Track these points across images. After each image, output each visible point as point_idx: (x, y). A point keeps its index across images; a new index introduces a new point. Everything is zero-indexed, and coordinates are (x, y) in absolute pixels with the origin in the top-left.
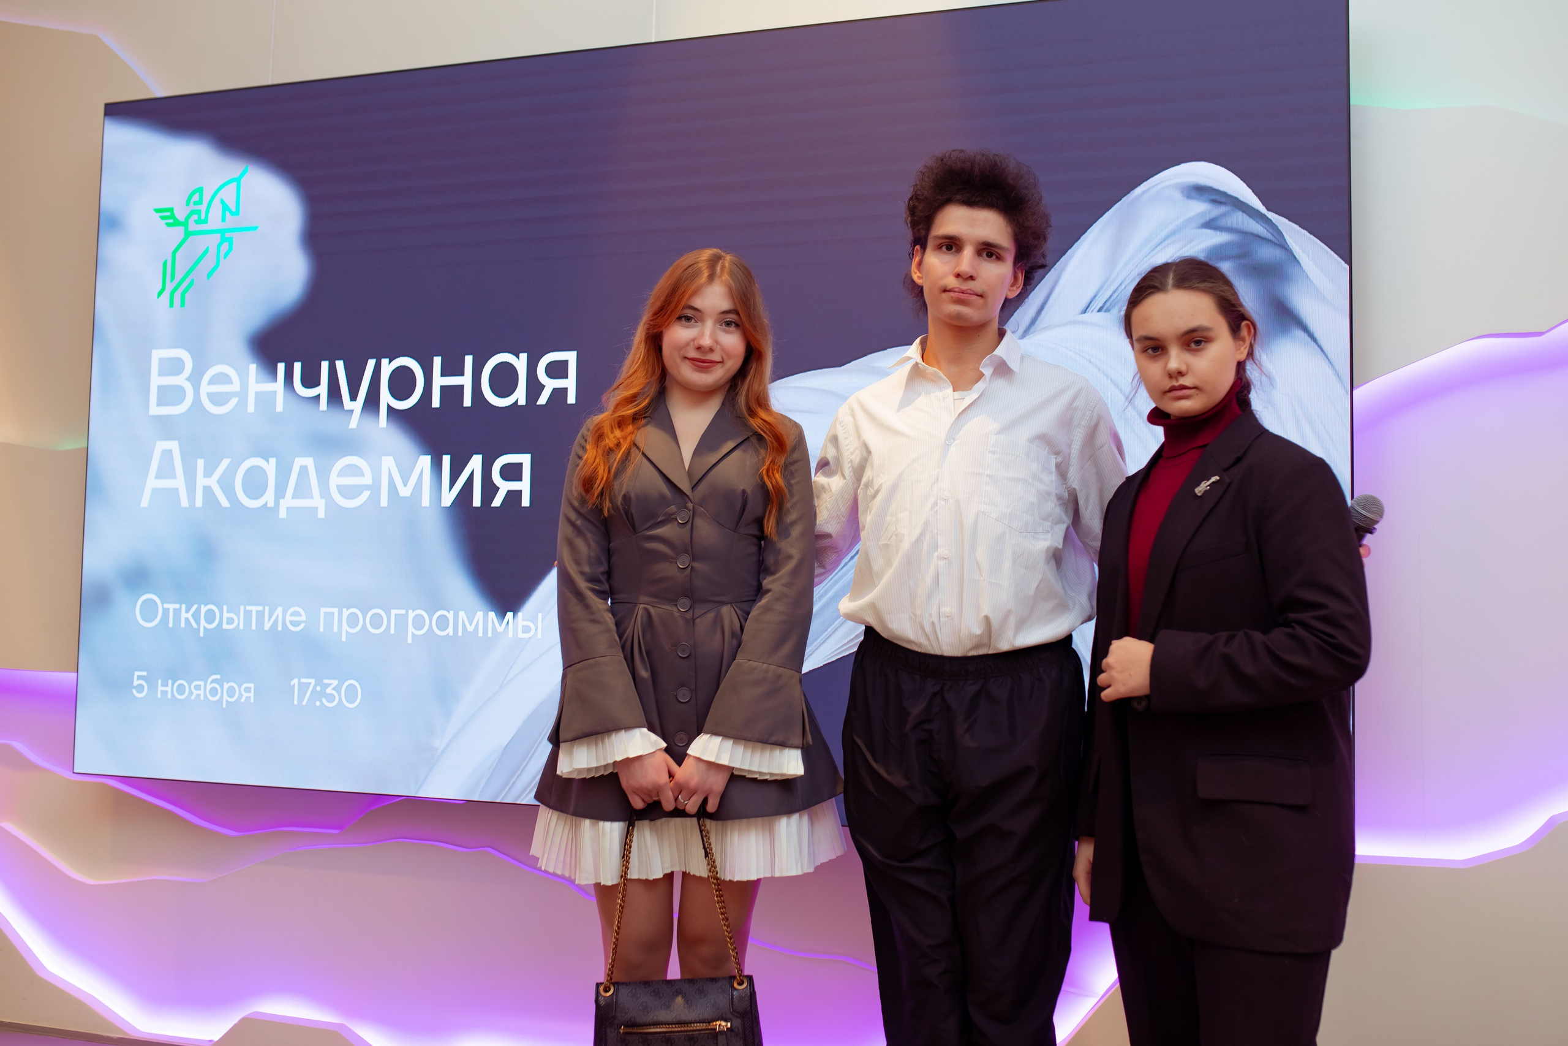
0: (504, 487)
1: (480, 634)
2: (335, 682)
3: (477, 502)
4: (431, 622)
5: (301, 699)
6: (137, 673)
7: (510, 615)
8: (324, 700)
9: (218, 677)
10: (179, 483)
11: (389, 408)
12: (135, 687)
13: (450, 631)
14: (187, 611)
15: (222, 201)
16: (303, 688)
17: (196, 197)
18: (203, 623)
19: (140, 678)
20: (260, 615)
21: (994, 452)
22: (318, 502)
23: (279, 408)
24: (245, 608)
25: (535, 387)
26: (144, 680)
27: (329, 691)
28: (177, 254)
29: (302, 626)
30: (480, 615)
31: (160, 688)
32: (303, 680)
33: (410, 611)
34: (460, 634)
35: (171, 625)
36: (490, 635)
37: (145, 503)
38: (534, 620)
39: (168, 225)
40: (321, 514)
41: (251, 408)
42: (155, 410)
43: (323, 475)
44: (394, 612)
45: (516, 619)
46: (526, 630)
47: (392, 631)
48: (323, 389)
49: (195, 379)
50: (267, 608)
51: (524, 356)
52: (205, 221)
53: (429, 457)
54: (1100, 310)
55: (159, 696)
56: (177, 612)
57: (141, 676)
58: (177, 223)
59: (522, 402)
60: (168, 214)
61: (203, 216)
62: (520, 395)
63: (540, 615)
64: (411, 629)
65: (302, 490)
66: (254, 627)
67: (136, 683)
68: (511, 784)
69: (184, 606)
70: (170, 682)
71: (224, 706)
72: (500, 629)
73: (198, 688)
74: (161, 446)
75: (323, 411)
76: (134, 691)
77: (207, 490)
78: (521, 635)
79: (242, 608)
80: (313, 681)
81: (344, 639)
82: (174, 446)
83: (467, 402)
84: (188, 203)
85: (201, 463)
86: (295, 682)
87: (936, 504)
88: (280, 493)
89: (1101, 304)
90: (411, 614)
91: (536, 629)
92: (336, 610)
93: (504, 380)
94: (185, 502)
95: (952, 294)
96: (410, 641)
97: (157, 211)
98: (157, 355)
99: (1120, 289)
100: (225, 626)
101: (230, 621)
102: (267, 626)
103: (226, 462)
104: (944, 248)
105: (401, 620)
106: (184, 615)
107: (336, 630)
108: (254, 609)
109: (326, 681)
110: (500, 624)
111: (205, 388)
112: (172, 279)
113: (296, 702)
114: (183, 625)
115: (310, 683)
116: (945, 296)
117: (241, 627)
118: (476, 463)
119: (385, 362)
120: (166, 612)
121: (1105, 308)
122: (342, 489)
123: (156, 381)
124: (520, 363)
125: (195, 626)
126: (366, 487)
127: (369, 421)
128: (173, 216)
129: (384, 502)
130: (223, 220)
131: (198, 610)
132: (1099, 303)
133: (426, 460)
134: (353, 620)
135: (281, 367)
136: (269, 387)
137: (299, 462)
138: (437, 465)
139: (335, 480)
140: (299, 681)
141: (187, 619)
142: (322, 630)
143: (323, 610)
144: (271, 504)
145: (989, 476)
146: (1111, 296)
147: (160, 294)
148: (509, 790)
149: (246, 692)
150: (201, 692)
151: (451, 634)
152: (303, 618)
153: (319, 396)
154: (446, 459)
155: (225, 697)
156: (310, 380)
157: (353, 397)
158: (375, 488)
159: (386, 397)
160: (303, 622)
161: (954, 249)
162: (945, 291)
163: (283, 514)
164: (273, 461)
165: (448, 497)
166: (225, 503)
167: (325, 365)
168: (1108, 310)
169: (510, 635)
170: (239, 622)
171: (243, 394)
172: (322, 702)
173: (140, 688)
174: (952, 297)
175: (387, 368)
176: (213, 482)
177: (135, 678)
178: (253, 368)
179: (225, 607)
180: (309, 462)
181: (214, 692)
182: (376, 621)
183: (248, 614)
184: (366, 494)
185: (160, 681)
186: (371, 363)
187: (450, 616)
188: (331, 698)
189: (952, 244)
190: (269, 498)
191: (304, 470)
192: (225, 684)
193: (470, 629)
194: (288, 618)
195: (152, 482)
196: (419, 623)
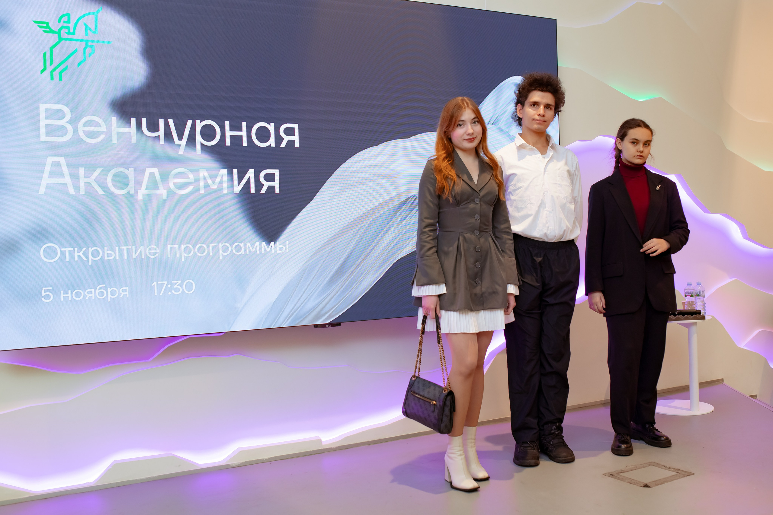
0: (266, 184)
1: (258, 252)
2: (179, 282)
3: (253, 191)
4: (231, 249)
5: (159, 292)
6: (44, 289)
7: (272, 243)
8: (173, 291)
9: (104, 285)
10: (67, 180)
11: (202, 144)
12: (43, 297)
13: (242, 252)
14: (79, 252)
15: (85, 24)
16: (160, 287)
17: (65, 19)
18: (91, 257)
19: (46, 291)
20: (130, 252)
21: (559, 176)
22: (162, 191)
23: (134, 140)
24: (119, 248)
25: (279, 139)
26: (50, 292)
27: (176, 286)
28: (54, 50)
29: (157, 255)
30: (257, 244)
31: (62, 295)
32: (159, 283)
33: (220, 244)
34: (248, 253)
35: (67, 260)
36: (263, 252)
37: (42, 191)
38: (285, 245)
39: (46, 32)
40: (165, 197)
41: (115, 140)
42: (44, 138)
43: (165, 177)
44: (211, 245)
45: (275, 244)
46: (281, 249)
47: (211, 254)
48: (161, 133)
49: (74, 122)
50: (134, 247)
51: (273, 125)
52: (74, 33)
53: (226, 170)
54: (492, 124)
55: (62, 300)
56: (72, 253)
57: (46, 290)
58: (51, 31)
59: (273, 145)
60: (45, 25)
61: (71, 31)
62: (272, 142)
63: (287, 242)
64: (221, 252)
65: (152, 184)
66: (126, 257)
67: (43, 294)
68: (277, 319)
69: (76, 249)
70: (70, 291)
71: (109, 300)
72: (268, 249)
73: (90, 293)
74: (50, 160)
75: (162, 145)
76: (43, 299)
77: (88, 185)
78: (278, 251)
79: (117, 248)
80: (166, 283)
81: (183, 260)
82: (62, 160)
83: (245, 144)
84: (59, 21)
85: (82, 170)
86: (155, 283)
87: (544, 193)
88: (138, 186)
89: (493, 122)
90: (221, 246)
91: (286, 248)
92: (177, 246)
93: (263, 135)
94: (72, 191)
95: (537, 121)
96: (221, 258)
97: (36, 22)
98: (43, 107)
99: (498, 117)
100: (106, 258)
101: (109, 255)
102: (134, 256)
103: (99, 170)
104: (532, 106)
105: (216, 249)
106: (76, 254)
107: (178, 255)
108: (125, 248)
109: (173, 282)
110: (268, 248)
111: (81, 128)
112: (51, 63)
113: (156, 294)
114: (76, 259)
115: (164, 284)
116: (534, 121)
117: (117, 258)
118: (251, 173)
119: (198, 122)
120: (63, 253)
121: (494, 123)
122: (176, 185)
123: (43, 122)
124: (271, 127)
125: (85, 259)
126: (191, 184)
127: (190, 150)
128: (48, 27)
129: (202, 191)
130: (86, 35)
131: (87, 251)
132: (492, 122)
133: (224, 172)
134: (187, 250)
135: (133, 120)
136: (126, 130)
137: (148, 171)
138: (231, 174)
139: (171, 180)
140: (157, 283)
141: (79, 256)
142: (169, 256)
143: (169, 246)
144: (132, 192)
145: (559, 184)
146: (496, 119)
147: (42, 72)
148: (276, 322)
149: (123, 292)
150: (93, 295)
151: (243, 253)
152: (158, 251)
153: (159, 136)
154: (235, 171)
155: (109, 296)
156: (152, 127)
157: (180, 138)
158: (196, 185)
159: (199, 139)
160: (157, 253)
161: (536, 106)
162: (534, 120)
163: (140, 197)
164: (132, 170)
165: (237, 189)
166: (101, 191)
167: (161, 121)
168: (495, 125)
169: (273, 252)
170: (115, 255)
171: (109, 132)
172: (172, 293)
173: (47, 297)
174: (537, 122)
175: (199, 125)
176: (91, 180)
177: (43, 291)
178: (114, 119)
179: (106, 248)
180: (155, 171)
181: (101, 294)
182: (201, 250)
183: (121, 251)
184: (191, 188)
185: (62, 292)
186: (190, 122)
187: (242, 245)
188: (177, 290)
189: (535, 104)
190: (131, 189)
191: (152, 175)
192: (109, 289)
193: (253, 250)
194: (148, 251)
195: (46, 180)
196: (225, 249)
